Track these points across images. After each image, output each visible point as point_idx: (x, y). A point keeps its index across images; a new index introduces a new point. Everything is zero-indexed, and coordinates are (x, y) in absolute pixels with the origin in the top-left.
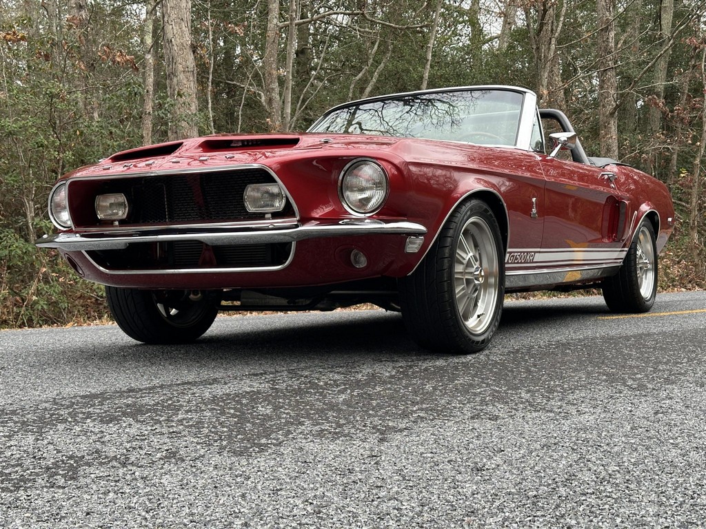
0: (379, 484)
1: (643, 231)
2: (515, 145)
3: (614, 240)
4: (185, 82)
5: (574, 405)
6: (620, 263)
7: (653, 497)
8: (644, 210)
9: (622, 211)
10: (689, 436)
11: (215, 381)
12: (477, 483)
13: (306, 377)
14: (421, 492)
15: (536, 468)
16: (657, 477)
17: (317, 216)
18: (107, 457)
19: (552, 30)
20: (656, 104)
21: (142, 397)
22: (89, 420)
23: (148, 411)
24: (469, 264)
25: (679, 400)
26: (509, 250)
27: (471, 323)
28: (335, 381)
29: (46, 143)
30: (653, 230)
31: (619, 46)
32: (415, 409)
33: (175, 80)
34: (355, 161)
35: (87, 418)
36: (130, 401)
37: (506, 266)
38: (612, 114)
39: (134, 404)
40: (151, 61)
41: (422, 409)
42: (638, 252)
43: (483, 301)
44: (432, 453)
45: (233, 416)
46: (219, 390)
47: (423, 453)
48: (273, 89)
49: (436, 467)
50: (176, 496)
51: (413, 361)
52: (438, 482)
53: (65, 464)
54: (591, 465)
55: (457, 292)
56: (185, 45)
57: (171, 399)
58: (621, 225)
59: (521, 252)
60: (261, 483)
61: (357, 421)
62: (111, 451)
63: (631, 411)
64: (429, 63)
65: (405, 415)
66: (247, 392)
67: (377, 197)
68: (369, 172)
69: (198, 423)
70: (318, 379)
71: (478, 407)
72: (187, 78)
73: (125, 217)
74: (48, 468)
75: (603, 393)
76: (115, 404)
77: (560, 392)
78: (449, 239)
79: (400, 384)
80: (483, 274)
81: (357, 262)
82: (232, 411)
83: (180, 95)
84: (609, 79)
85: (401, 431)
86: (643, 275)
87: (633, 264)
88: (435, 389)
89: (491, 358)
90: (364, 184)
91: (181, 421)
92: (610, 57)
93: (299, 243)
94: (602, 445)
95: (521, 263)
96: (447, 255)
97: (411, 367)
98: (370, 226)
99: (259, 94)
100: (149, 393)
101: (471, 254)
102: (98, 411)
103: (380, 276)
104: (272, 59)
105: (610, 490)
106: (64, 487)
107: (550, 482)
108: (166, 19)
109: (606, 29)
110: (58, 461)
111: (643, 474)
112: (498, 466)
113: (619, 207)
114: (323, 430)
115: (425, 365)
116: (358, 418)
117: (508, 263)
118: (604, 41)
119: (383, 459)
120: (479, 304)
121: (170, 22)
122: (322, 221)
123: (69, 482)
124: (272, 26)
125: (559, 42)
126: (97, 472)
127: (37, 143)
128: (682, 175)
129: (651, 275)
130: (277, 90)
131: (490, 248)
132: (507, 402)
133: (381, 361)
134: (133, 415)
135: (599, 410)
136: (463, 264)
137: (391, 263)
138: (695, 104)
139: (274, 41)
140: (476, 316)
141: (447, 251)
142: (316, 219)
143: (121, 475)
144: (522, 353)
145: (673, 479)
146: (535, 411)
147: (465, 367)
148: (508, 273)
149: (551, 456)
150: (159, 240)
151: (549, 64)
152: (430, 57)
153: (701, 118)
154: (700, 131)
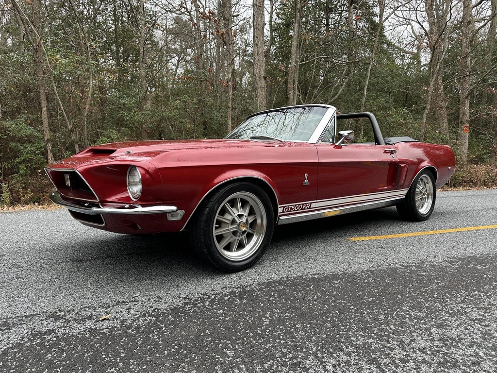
19: (438, 59)
20: (491, 92)
33: (257, 91)
38: (467, 97)
40: (231, 85)
48: (290, 93)
56: (261, 76)
64: (368, 77)
72: (262, 90)
84: (466, 81)
92: (467, 70)
104: (290, 80)
109: (466, 57)
130: (292, 94)
139: (292, 72)
151: (435, 75)
152: (369, 75)
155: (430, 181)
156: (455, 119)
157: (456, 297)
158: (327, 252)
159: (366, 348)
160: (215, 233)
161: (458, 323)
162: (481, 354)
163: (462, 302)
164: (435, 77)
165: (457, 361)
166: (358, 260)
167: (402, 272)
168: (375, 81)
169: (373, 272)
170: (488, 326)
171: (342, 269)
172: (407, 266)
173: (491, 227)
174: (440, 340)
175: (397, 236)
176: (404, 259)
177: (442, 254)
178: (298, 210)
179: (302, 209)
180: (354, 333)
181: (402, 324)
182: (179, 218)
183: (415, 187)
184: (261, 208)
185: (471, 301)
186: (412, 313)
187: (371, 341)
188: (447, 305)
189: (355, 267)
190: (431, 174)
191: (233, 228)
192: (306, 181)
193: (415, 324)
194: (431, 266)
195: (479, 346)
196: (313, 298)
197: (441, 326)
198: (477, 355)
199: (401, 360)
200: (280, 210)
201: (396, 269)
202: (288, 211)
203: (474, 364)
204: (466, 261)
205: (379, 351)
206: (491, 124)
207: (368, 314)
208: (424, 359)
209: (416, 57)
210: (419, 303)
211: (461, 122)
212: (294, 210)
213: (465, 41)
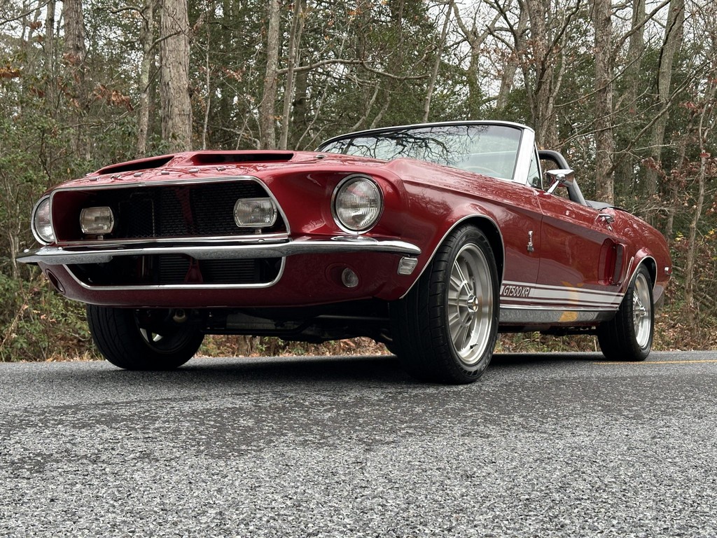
0: (364, 486)
1: (639, 278)
2: (513, 178)
3: (610, 283)
4: (180, 125)
5: (568, 428)
6: (616, 308)
7: (651, 503)
8: (641, 256)
9: (619, 254)
10: (687, 457)
11: (196, 398)
12: (466, 487)
13: (292, 397)
14: (408, 492)
15: (529, 477)
16: (655, 488)
17: (308, 232)
18: (76, 456)
19: (550, 89)
20: (653, 166)
21: (118, 409)
22: (60, 426)
23: (123, 420)
24: (463, 292)
25: (677, 428)
26: (504, 282)
27: (464, 353)
28: (320, 402)
29: (35, 178)
30: (649, 277)
31: (617, 107)
32: (403, 426)
33: (170, 123)
34: (350, 177)
35: (58, 424)
36: (105, 412)
37: (501, 298)
38: (609, 174)
39: (110, 414)
40: (146, 100)
41: (411, 427)
42: (634, 299)
43: (477, 331)
44: (420, 461)
45: (212, 426)
46: (199, 406)
47: (410, 461)
48: (269, 134)
49: (423, 473)
50: (148, 489)
51: (403, 388)
52: (425, 485)
53: (32, 460)
54: (585, 476)
55: (450, 319)
56: (182, 88)
57: (148, 411)
58: (618, 268)
59: (516, 286)
60: (239, 480)
61: (343, 434)
62: (82, 451)
63: (627, 435)
64: (427, 115)
65: (392, 431)
66: (228, 408)
67: (371, 214)
68: (363, 189)
69: (175, 431)
70: (303, 400)
71: (470, 427)
72: (182, 121)
73: (110, 231)
74: (13, 463)
75: (599, 420)
76: (90, 414)
77: (554, 418)
78: (443, 264)
79: (389, 406)
80: (477, 302)
81: (348, 282)
82: (212, 423)
83: (174, 137)
84: (606, 140)
85: (388, 443)
86: (639, 323)
87: (629, 310)
88: (424, 411)
89: (484, 388)
90: (358, 201)
91: (158, 429)
92: (607, 117)
93: (289, 259)
94: (598, 461)
95: (516, 297)
96: (441, 280)
97: (400, 393)
98: (362, 242)
99: (255, 142)
100: (126, 406)
101: (466, 282)
102: (70, 419)
103: (371, 297)
104: (269, 105)
105: (606, 497)
106: (29, 479)
107: (543, 488)
108: (164, 62)
109: (604, 91)
110: (24, 458)
111: (641, 485)
112: (489, 474)
113: (616, 250)
114: (307, 441)
115: (415, 392)
116: (344, 432)
117: (503, 295)
118: (601, 102)
119: (369, 464)
120: (472, 335)
121: (167, 65)
122: (314, 236)
123: (35, 475)
124: (271, 72)
125: (557, 102)
126: (65, 467)
127: (26, 178)
128: (678, 239)
129: (647, 323)
130: (273, 135)
131: (485, 276)
132: (498, 424)
133: (370, 388)
134: (108, 423)
135: (593, 434)
136: (457, 291)
137: (383, 285)
138: (691, 168)
139: (272, 87)
140: (468, 347)
141: (441, 275)
142: (307, 235)
143: (90, 470)
144: (515, 386)
145: (672, 491)
146: (528, 432)
147: (456, 395)
148: (502, 306)
149: (544, 468)
150: (146, 253)
151: (546, 123)
153: (698, 182)
154: (696, 195)
213: (601, 56)
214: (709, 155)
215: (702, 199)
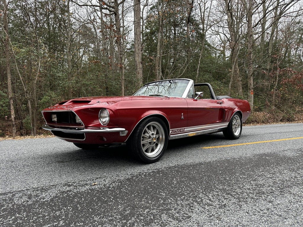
19: (236, 54)
20: (264, 73)
33: (137, 70)
38: (251, 75)
56: (140, 62)
64: (199, 64)
72: (140, 70)
84: (251, 66)
109: (250, 54)
118: (249, 57)
124: (158, 57)
139: (158, 60)
151: (235, 63)
152: (199, 62)
153: (276, 76)
154: (276, 79)
155: (239, 118)
156: (246, 87)
157: (259, 170)
158: (193, 154)
159: (224, 190)
160: (142, 142)
161: (262, 179)
162: (273, 189)
163: (262, 171)
164: (234, 64)
165: (264, 192)
166: (210, 156)
167: (232, 161)
168: (203, 66)
169: (218, 161)
170: (275, 179)
171: (203, 160)
172: (234, 158)
173: (270, 141)
174: (255, 185)
175: (225, 146)
176: (232, 156)
177: (249, 153)
178: (178, 132)
179: (180, 132)
180: (217, 185)
181: (238, 181)
182: (125, 135)
183: (232, 122)
184: (162, 130)
185: (266, 171)
186: (241, 176)
187: (225, 187)
188: (256, 173)
189: (209, 160)
190: (239, 115)
191: (149, 140)
192: (182, 117)
193: (243, 180)
194: (245, 158)
195: (272, 187)
196: (193, 172)
197: (255, 180)
198: (272, 190)
199: (240, 193)
200: (171, 132)
201: (229, 160)
202: (174, 133)
203: (271, 193)
204: (261, 156)
205: (230, 190)
206: (264, 90)
207: (221, 177)
208: (250, 192)
209: (223, 52)
210: (243, 172)
211: (249, 89)
212: (177, 132)
213: (249, 45)
214: (280, 69)
215: (277, 80)
